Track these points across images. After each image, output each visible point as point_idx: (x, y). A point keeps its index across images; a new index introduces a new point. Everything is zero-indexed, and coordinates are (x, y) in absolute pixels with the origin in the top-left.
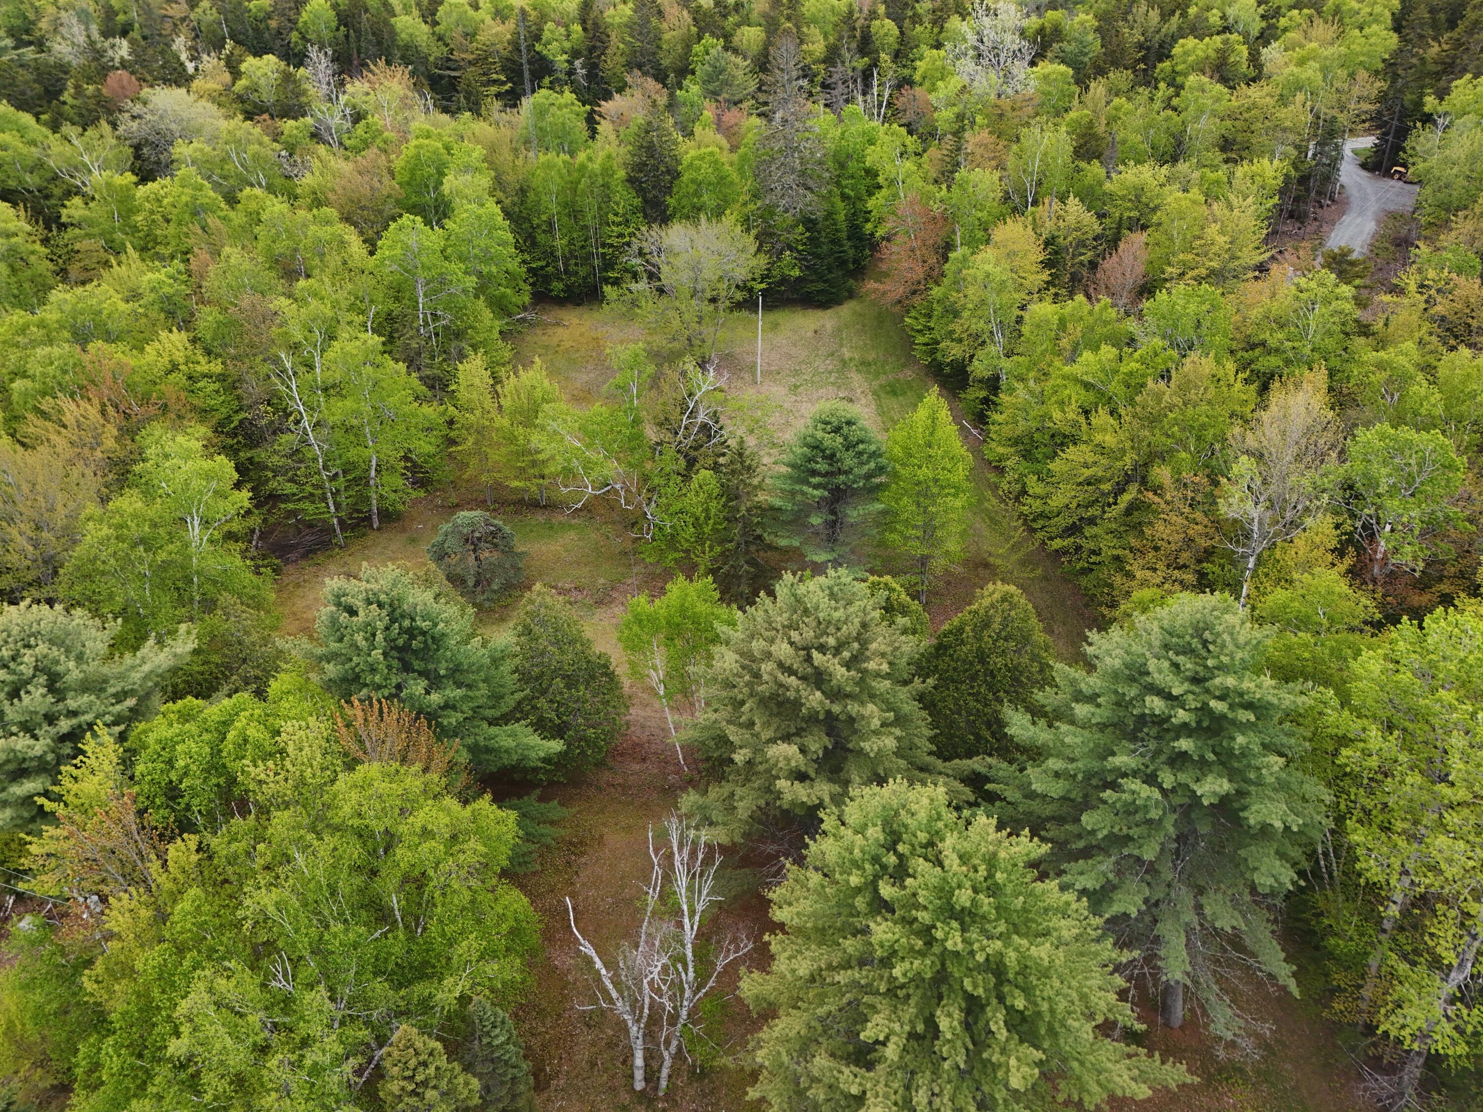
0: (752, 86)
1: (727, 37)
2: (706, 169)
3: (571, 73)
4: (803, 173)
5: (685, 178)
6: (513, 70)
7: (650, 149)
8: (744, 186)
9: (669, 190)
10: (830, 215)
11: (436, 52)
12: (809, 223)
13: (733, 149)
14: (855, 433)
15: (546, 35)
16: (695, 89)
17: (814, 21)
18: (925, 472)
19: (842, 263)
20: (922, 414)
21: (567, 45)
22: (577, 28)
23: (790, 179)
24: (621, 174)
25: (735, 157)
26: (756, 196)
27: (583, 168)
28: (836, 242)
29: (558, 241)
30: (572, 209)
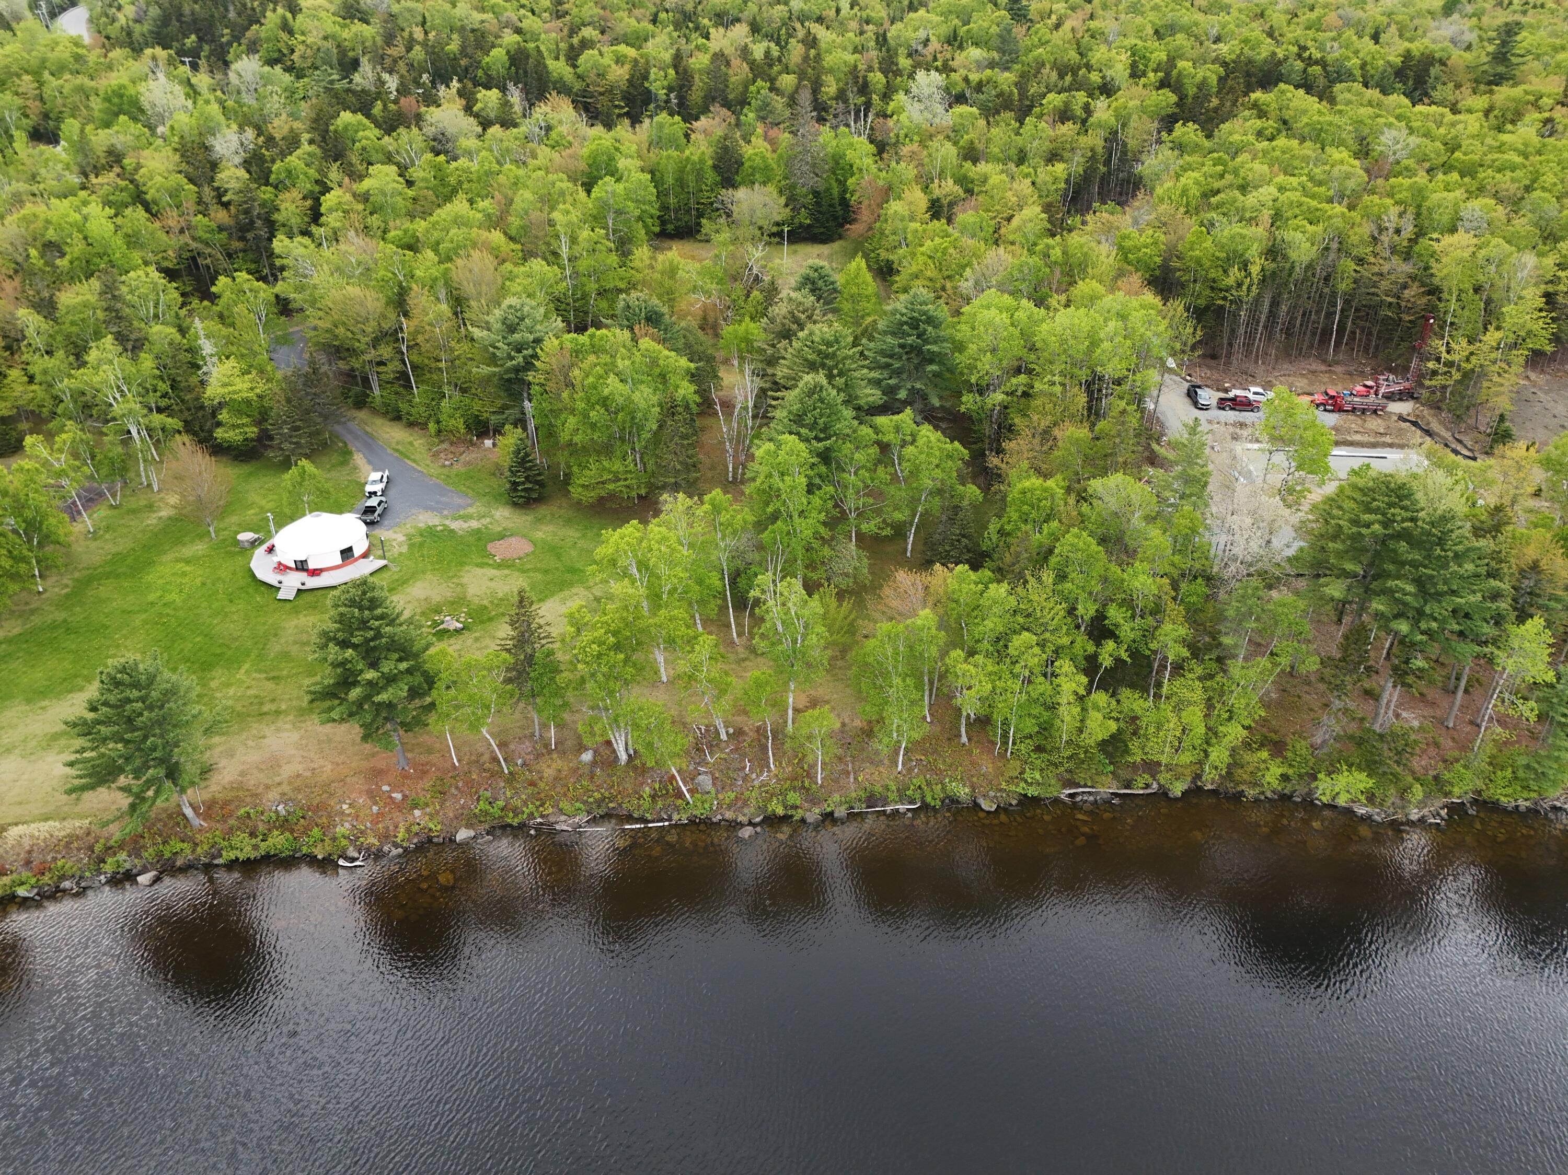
0: (787, 113)
1: (772, 80)
2: (758, 160)
3: (667, 101)
4: (814, 165)
5: (747, 165)
6: (628, 98)
7: (726, 149)
8: (779, 172)
9: (737, 173)
10: (828, 190)
11: (578, 86)
12: (816, 194)
13: (774, 151)
14: (823, 272)
15: (652, 77)
16: (751, 115)
17: (831, 71)
18: (854, 290)
19: (835, 218)
20: (854, 264)
21: (666, 83)
22: (671, 72)
23: (805, 168)
24: (710, 163)
25: (775, 156)
26: (786, 178)
27: (688, 159)
28: (832, 206)
29: (672, 201)
30: (681, 182)
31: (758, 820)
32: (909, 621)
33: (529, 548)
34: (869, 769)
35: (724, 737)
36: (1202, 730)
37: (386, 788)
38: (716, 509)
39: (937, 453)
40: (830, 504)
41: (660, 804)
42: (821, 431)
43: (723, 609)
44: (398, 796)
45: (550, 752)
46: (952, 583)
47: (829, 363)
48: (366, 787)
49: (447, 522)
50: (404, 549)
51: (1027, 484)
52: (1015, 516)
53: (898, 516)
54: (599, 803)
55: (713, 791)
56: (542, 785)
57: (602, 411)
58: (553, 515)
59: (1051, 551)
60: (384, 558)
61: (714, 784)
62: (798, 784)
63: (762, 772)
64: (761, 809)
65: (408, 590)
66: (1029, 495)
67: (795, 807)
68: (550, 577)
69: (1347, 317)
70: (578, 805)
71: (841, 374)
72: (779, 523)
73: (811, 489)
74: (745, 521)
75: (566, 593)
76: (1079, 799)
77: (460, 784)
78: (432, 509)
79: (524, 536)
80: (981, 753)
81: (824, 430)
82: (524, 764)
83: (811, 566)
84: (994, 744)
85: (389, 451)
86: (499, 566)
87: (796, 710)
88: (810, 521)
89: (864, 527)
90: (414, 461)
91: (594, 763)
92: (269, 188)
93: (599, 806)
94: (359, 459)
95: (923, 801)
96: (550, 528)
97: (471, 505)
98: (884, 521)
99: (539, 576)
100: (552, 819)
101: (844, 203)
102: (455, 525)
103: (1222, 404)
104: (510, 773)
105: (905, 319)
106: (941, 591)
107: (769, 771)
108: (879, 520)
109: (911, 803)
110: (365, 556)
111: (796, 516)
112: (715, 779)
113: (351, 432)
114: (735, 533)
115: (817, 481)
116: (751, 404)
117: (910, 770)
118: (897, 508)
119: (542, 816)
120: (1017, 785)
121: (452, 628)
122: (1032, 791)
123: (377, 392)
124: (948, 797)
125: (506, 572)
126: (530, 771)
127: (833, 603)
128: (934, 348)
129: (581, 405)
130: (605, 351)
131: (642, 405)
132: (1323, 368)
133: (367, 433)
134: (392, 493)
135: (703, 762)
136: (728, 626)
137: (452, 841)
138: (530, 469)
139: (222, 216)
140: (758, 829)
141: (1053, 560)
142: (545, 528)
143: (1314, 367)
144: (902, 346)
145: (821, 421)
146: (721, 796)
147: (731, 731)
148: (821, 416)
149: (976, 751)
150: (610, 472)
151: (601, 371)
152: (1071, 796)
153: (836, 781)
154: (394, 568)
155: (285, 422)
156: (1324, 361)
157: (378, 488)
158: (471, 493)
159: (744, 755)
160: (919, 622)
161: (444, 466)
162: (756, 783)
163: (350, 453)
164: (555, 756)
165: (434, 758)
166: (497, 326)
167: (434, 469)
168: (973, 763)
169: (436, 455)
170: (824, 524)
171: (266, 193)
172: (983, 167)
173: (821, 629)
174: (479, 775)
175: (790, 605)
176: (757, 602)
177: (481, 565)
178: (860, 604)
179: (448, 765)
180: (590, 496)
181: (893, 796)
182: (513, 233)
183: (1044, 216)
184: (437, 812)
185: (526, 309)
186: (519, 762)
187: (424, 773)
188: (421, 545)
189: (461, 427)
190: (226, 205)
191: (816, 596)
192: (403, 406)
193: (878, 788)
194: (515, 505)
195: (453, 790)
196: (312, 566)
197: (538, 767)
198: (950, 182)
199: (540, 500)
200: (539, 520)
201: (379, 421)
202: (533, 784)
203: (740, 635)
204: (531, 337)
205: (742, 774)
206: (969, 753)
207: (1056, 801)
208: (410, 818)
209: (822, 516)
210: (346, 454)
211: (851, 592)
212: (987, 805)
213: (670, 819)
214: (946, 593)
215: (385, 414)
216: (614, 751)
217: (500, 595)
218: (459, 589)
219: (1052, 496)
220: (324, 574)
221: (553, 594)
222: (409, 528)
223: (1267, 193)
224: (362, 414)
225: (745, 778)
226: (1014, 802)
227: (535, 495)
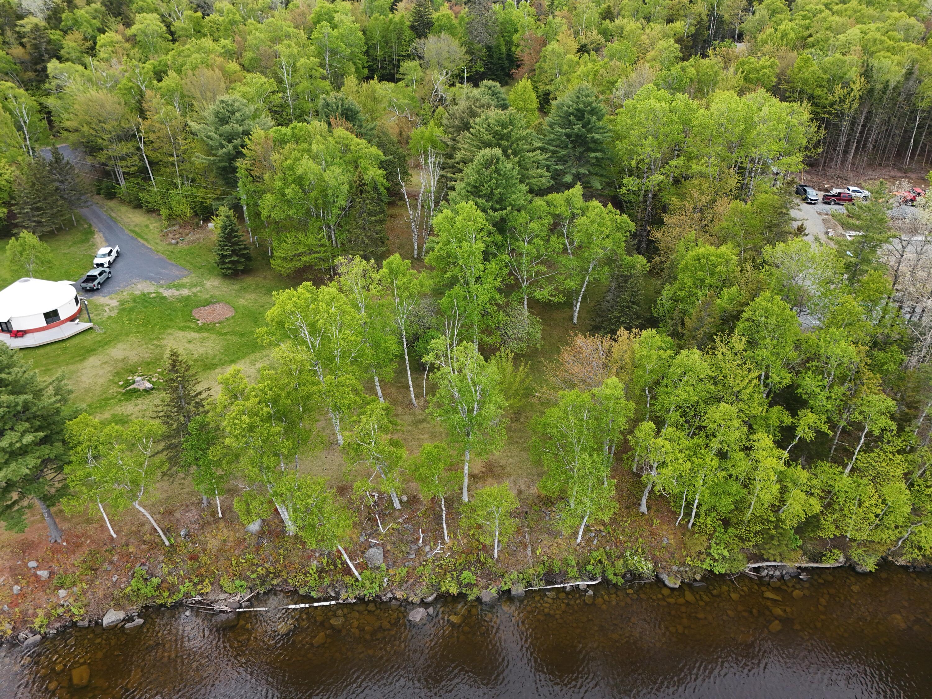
2: (444, 20)
4: (487, 26)
5: (435, 24)
7: (420, 14)
8: (461, 30)
9: (428, 28)
10: (498, 46)
12: (489, 48)
18: (522, 105)
19: (503, 69)
20: (521, 84)
23: (481, 29)
24: (408, 23)
25: (457, 19)
26: (466, 35)
27: (391, 21)
28: (500, 59)
29: (379, 54)
30: (386, 40)
31: (430, 599)
32: (595, 390)
33: (230, 313)
34: (546, 540)
35: (397, 505)
36: (907, 509)
37: (32, 564)
38: (394, 273)
39: (609, 223)
40: (506, 271)
41: (327, 581)
42: (497, 202)
43: (401, 372)
44: (43, 574)
45: (217, 521)
46: (639, 350)
47: (504, 143)
48: (12, 563)
49: (161, 290)
50: (114, 313)
51: (701, 250)
52: (689, 282)
53: (571, 284)
54: (263, 579)
55: (383, 566)
56: (203, 559)
57: (297, 188)
58: (257, 285)
59: (737, 317)
60: (90, 321)
61: (385, 557)
62: (474, 557)
63: (435, 545)
64: (435, 587)
65: (108, 351)
66: (703, 261)
67: (470, 585)
68: (245, 340)
69: (921, 133)
70: (238, 583)
71: (515, 154)
72: (456, 287)
73: (487, 256)
74: (422, 285)
75: (258, 355)
76: (764, 573)
77: (115, 559)
78: (150, 279)
79: (228, 303)
80: (662, 523)
81: (500, 201)
82: (188, 535)
83: (487, 331)
84: (676, 515)
85: (127, 232)
86: (200, 330)
87: (472, 476)
88: (487, 286)
89: (538, 294)
90: (146, 240)
91: (261, 534)
92: (58, 32)
93: (263, 583)
94: (98, 237)
95: (604, 577)
96: (253, 296)
97: (186, 276)
98: (556, 289)
99: (235, 339)
100: (212, 598)
101: (510, 56)
102: (167, 293)
103: (827, 200)
104: (172, 545)
105: (571, 110)
106: (627, 356)
107: (443, 543)
108: (550, 288)
109: (591, 579)
110: (72, 319)
111: (472, 281)
112: (386, 552)
113: (98, 217)
114: (410, 296)
115: (493, 249)
116: (433, 189)
117: (589, 541)
118: (569, 276)
119: (201, 595)
120: (703, 561)
121: (141, 388)
122: (720, 569)
123: (123, 183)
124: (630, 571)
125: (206, 335)
126: (194, 543)
127: (509, 367)
128: (597, 136)
129: (279, 184)
130: (305, 141)
131: (333, 182)
132: (900, 174)
133: (111, 217)
134: (118, 266)
135: (375, 533)
136: (408, 388)
137: (98, 624)
138: (236, 244)
139: (18, 51)
140: (431, 610)
141: (741, 325)
142: (248, 296)
143: (893, 173)
144: (568, 136)
145: (497, 192)
146: (391, 572)
147: (405, 499)
148: (497, 187)
149: (656, 522)
150: (305, 245)
151: (298, 155)
152: (756, 570)
153: (513, 554)
154: (99, 331)
155: (26, 203)
156: (900, 169)
157: (105, 260)
158: (189, 266)
159: (417, 526)
160: (608, 392)
161: (171, 244)
162: (430, 557)
163: (92, 233)
164: (222, 525)
165: (91, 529)
166: (211, 118)
167: (162, 247)
168: (652, 534)
169: (165, 235)
170: (499, 290)
171: (55, 35)
172: (618, 21)
173: (500, 398)
174: (138, 546)
175: (466, 371)
176: (432, 368)
177: (182, 329)
178: (535, 369)
179: (104, 537)
180: (288, 267)
181: (573, 572)
182: (246, 63)
183: (677, 45)
184: (84, 592)
185: (237, 104)
186: (183, 532)
187: (79, 545)
188: (131, 310)
189: (189, 213)
190: (22, 45)
191: (493, 361)
192: (143, 195)
193: (557, 564)
194: (225, 276)
195: (106, 566)
196: (16, 327)
197: (202, 538)
198: (595, 32)
199: (247, 271)
200: (244, 289)
201: (124, 209)
202: (194, 557)
203: (417, 396)
204: (241, 129)
205: (414, 547)
206: (649, 522)
207: (743, 576)
208: (54, 599)
209: (498, 283)
210: (89, 233)
211: (528, 357)
212: (672, 582)
213: (336, 598)
214: (632, 359)
215: (130, 203)
216: (282, 521)
217: (196, 356)
218: (157, 351)
219: (727, 261)
220: (28, 336)
221: (245, 355)
222: (125, 295)
223: (854, 32)
224: (112, 204)
225: (420, 549)
226: (698, 577)
227: (241, 267)
